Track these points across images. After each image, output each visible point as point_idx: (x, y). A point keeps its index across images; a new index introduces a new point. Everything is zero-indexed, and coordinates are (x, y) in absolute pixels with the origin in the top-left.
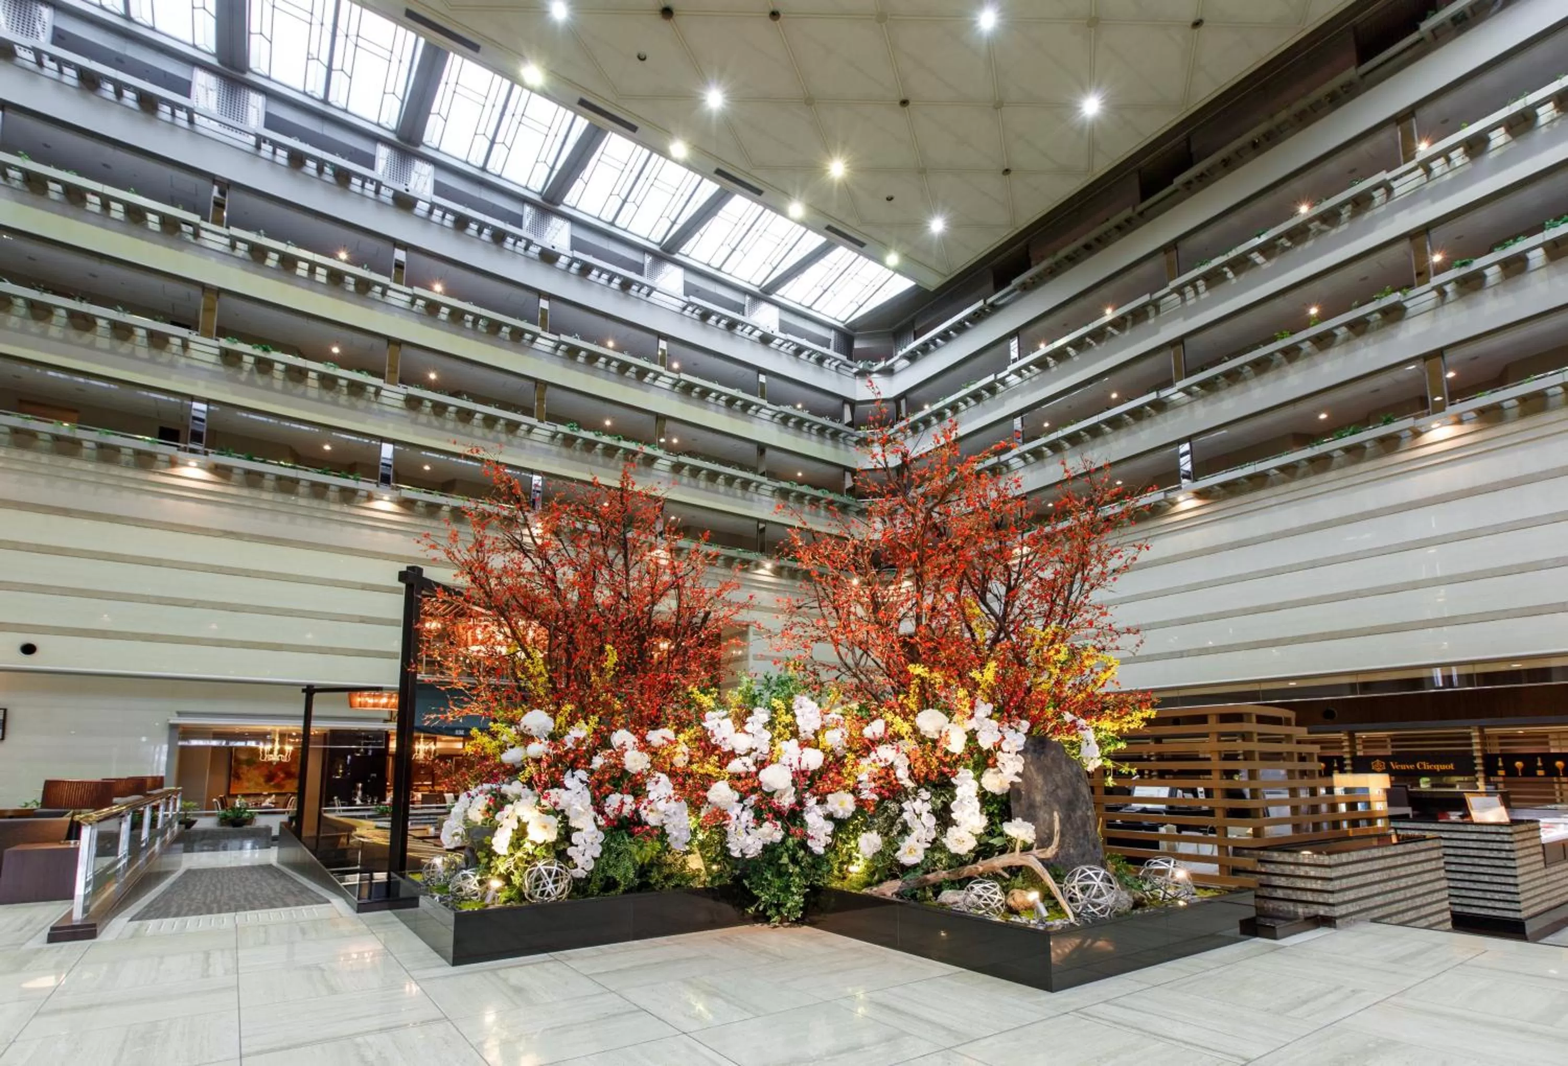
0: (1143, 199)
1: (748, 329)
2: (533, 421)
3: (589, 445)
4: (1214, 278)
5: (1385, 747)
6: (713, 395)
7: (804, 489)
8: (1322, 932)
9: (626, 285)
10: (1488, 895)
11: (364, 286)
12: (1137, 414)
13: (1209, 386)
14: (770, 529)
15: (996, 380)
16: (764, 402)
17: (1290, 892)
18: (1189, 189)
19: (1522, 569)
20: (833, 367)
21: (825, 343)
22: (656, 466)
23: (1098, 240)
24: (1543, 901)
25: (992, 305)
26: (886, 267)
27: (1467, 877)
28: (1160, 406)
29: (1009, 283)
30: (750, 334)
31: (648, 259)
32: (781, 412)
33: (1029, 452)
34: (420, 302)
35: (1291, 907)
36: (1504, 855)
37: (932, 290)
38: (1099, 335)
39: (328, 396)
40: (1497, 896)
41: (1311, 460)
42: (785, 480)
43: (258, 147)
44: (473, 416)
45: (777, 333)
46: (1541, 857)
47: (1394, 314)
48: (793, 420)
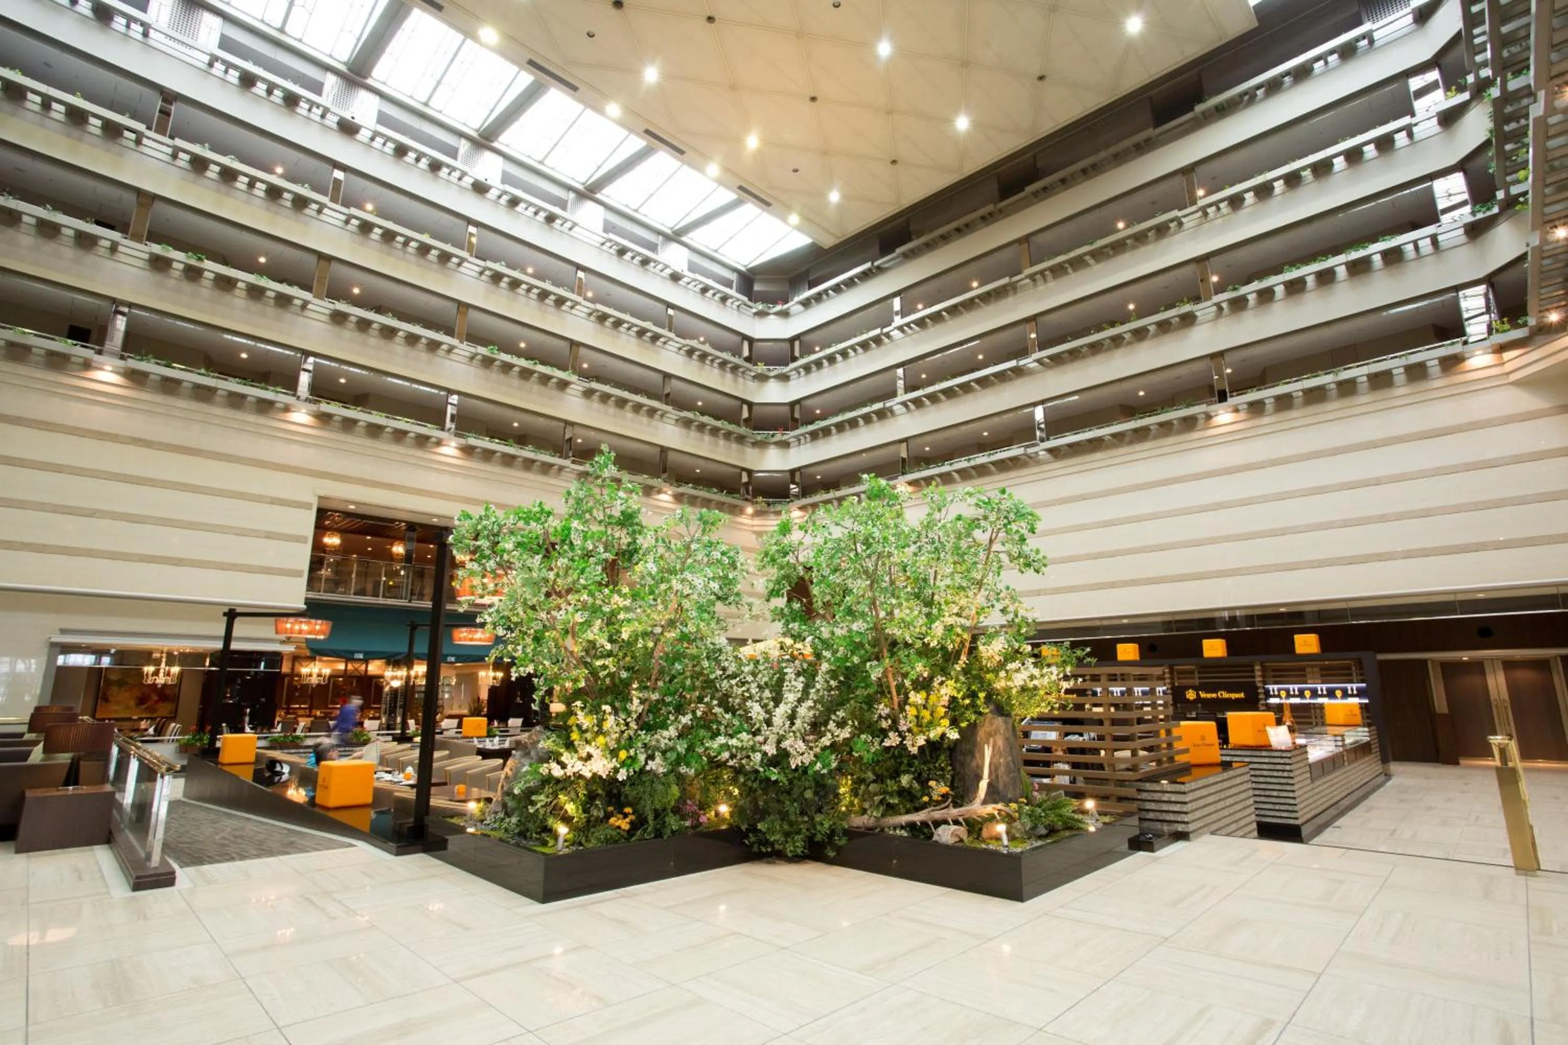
0: (1002, 200)
1: (660, 267)
2: (454, 342)
3: (507, 368)
4: (1058, 271)
5: (1194, 678)
6: (626, 325)
7: (706, 419)
8: (1180, 845)
9: (551, 219)
10: (1277, 807)
11: (300, 203)
12: (1001, 377)
13: (1057, 360)
14: (671, 456)
15: (882, 333)
16: (672, 335)
17: (1158, 814)
18: (1036, 196)
19: (1283, 532)
20: (735, 307)
21: (729, 284)
22: (568, 390)
23: (967, 225)
24: (1311, 810)
25: (878, 268)
26: (789, 225)
27: (1263, 793)
28: (1018, 372)
29: (893, 251)
30: (662, 271)
31: (572, 195)
32: (687, 345)
33: (910, 401)
34: (354, 221)
35: (1158, 826)
36: (1286, 774)
37: (826, 247)
38: (969, 305)
39: (255, 306)
40: (1282, 807)
41: (1135, 431)
42: (689, 410)
43: (211, 65)
44: (396, 334)
45: (686, 273)
46: (1308, 775)
47: (1188, 320)
48: (697, 353)
